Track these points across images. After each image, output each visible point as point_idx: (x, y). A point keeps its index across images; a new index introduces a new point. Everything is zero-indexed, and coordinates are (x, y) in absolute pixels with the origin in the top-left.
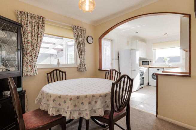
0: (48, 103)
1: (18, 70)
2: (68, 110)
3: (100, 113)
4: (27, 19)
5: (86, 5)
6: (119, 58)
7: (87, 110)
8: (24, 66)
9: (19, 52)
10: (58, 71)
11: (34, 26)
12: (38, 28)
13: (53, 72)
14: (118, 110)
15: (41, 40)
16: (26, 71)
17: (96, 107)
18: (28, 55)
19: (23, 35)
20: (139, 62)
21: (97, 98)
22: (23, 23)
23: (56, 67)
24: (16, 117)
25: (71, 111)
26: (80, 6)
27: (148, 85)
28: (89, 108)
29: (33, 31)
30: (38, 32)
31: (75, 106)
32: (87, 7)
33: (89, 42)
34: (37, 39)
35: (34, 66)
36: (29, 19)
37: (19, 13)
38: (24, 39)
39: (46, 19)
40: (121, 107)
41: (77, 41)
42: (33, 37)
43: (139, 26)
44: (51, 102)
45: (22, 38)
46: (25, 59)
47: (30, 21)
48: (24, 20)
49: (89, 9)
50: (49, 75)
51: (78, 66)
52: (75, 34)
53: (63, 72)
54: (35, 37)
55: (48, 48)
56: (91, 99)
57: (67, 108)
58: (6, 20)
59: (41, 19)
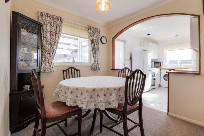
0: (66, 95)
1: (37, 66)
2: (85, 101)
3: (114, 105)
4: (46, 20)
5: (102, 6)
6: (131, 59)
7: (102, 102)
8: (43, 63)
9: (39, 50)
10: (73, 69)
11: (52, 26)
12: (56, 27)
13: (68, 69)
14: (131, 103)
15: (58, 39)
16: (44, 67)
17: (110, 99)
18: (47, 52)
19: (42, 34)
20: (151, 63)
21: (112, 91)
22: (43, 23)
23: (71, 65)
24: (36, 107)
25: (87, 102)
26: (97, 6)
27: (160, 86)
28: (105, 100)
29: (52, 30)
30: (56, 32)
31: (91, 97)
32: (103, 7)
33: (103, 42)
34: (54, 38)
35: (51, 63)
36: (49, 19)
37: (40, 13)
38: (44, 37)
39: (64, 20)
40: (135, 101)
41: (91, 41)
42: (51, 36)
43: (151, 28)
44: (69, 94)
45: (42, 37)
46: (44, 57)
47: (49, 21)
48: (44, 20)
49: (105, 9)
50: (65, 72)
51: (92, 65)
52: (90, 34)
53: (77, 70)
54: (53, 36)
55: (63, 49)
56: (106, 91)
57: (83, 99)
58: (28, 20)
59: (59, 20)
